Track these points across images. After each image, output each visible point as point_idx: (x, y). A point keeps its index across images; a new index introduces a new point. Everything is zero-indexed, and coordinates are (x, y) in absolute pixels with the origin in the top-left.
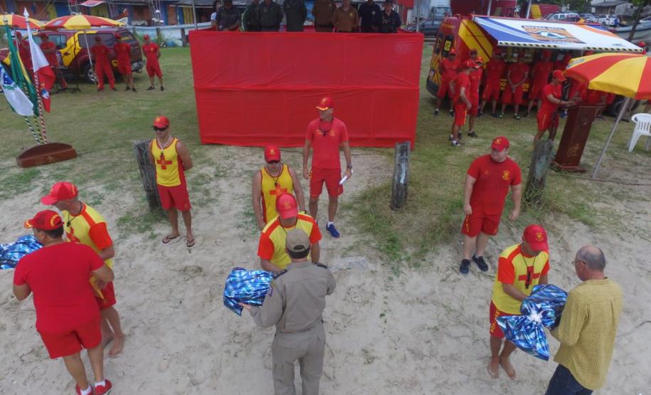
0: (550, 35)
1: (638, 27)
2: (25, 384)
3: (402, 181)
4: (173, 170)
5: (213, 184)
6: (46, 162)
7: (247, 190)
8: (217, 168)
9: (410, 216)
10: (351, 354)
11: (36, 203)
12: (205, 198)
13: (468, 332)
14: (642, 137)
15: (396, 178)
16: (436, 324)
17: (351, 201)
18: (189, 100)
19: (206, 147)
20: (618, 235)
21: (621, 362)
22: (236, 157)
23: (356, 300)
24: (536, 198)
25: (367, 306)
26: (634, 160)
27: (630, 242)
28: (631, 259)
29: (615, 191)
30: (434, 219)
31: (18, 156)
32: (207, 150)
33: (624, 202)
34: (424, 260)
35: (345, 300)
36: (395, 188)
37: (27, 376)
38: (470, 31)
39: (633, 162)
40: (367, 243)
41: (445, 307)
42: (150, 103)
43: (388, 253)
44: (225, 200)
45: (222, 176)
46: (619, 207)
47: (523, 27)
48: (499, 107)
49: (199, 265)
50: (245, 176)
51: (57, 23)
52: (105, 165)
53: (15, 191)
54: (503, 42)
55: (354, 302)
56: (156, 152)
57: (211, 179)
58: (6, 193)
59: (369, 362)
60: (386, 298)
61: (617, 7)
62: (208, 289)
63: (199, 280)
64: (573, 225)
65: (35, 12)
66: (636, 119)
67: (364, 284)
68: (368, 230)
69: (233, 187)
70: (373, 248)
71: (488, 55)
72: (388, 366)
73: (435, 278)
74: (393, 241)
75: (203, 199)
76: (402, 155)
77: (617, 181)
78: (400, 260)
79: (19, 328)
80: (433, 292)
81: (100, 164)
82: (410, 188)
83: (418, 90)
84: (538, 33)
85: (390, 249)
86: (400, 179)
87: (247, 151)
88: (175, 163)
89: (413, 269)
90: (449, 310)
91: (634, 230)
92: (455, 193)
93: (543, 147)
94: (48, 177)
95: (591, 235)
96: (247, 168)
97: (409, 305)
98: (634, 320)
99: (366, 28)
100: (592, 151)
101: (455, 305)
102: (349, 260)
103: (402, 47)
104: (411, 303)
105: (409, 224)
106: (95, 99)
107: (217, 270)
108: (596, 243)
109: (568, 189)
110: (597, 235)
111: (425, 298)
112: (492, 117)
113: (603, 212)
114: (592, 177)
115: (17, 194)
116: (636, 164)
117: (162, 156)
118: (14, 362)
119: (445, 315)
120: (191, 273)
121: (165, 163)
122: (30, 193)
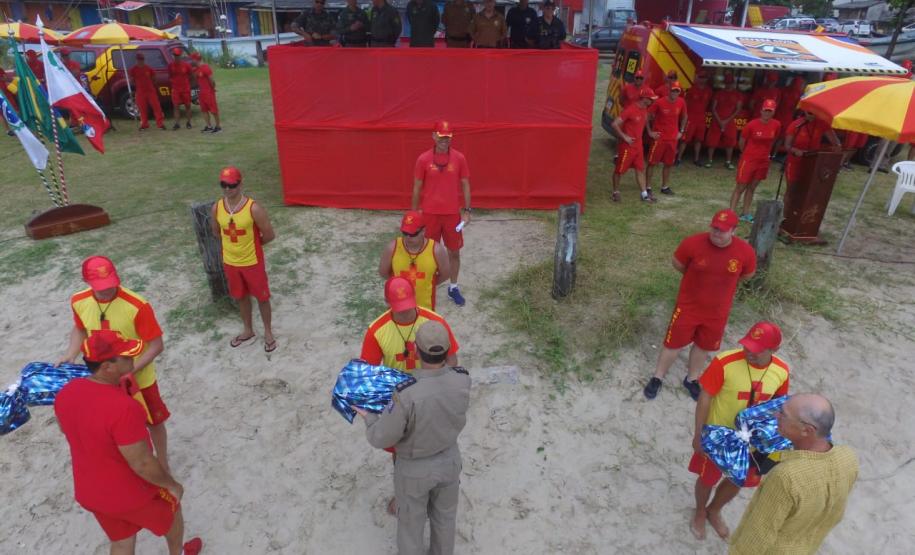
0: (776, 50)
1: (900, 37)
2: (36, 547)
3: (568, 259)
4: (247, 243)
5: (301, 262)
6: (67, 232)
7: (350, 270)
8: (308, 239)
9: (579, 308)
10: (497, 506)
11: (52, 290)
12: (291, 282)
13: (662, 473)
14: (908, 194)
15: (560, 254)
16: (617, 463)
17: (497, 286)
18: (269, 142)
19: (292, 210)
20: (874, 334)
21: (879, 517)
22: (334, 223)
23: (504, 427)
24: (758, 282)
25: (519, 436)
26: (897, 227)
27: (891, 345)
28: (891, 368)
29: (869, 272)
30: (614, 312)
31: (27, 222)
32: (294, 214)
33: (883, 287)
34: (599, 371)
35: (488, 427)
36: (559, 268)
37: (38, 537)
38: (664, 46)
39: (894, 230)
40: (518, 346)
41: (629, 437)
42: (213, 147)
43: (548, 361)
44: (319, 285)
45: (314, 251)
46: (875, 294)
47: (738, 38)
48: (704, 152)
49: (283, 378)
50: (347, 251)
51: (82, 35)
52: (149, 236)
53: (24, 273)
54: (711, 61)
55: (501, 431)
56: (223, 218)
57: (298, 255)
58: (10, 275)
59: (522, 517)
60: (545, 424)
61: (870, 10)
62: (295, 412)
63: (282, 399)
64: (810, 320)
65: (51, 19)
66: (898, 169)
67: (515, 405)
68: (522, 328)
69: (329, 266)
70: (528, 354)
72: (548, 521)
73: (616, 395)
74: (555, 343)
75: (287, 284)
76: (568, 222)
77: (874, 257)
78: (566, 371)
79: (28, 468)
80: (612, 417)
81: (141, 234)
82: (579, 268)
83: (590, 129)
84: (759, 48)
85: (552, 355)
86: (565, 255)
87: (350, 215)
88: (250, 233)
89: (584, 383)
90: (635, 442)
91: (897, 327)
92: (643, 276)
93: (768, 210)
94: (69, 253)
95: (835, 335)
96: (349, 239)
97: (578, 435)
98: (897, 456)
99: (517, 42)
100: (837, 215)
101: (644, 436)
102: (493, 371)
103: (568, 68)
104: (582, 431)
105: (577, 320)
106: (136, 141)
107: (307, 385)
108: (843, 346)
109: (803, 269)
110: (845, 335)
111: (601, 424)
112: (694, 166)
113: (852, 302)
114: (836, 251)
115: (25, 277)
116: (899, 233)
117: (232, 224)
118: (21, 516)
119: (630, 448)
120: (271, 390)
121: (235, 233)
122: (44, 276)
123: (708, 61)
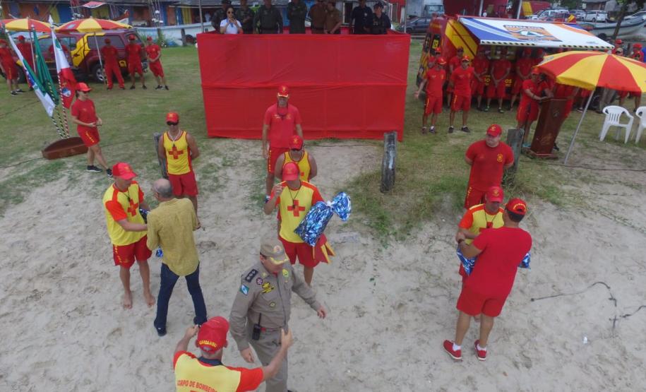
0: (529, 34)
2: (73, 334)
3: (390, 167)
4: (183, 159)
5: (221, 172)
6: (69, 155)
7: (252, 177)
8: (224, 158)
9: (397, 198)
10: (346, 310)
11: (64, 190)
12: (215, 184)
13: (445, 292)
14: (612, 127)
15: (385, 164)
16: (418, 286)
17: (346, 185)
18: (196, 96)
19: (213, 140)
20: (582, 212)
21: (573, 314)
22: (241, 148)
23: (350, 267)
24: (510, 181)
25: (359, 272)
26: (604, 148)
27: (591, 219)
28: (590, 232)
29: (583, 176)
30: (419, 200)
31: (43, 149)
32: (214, 143)
33: (591, 184)
34: (409, 234)
35: (340, 267)
36: (384, 173)
37: (73, 329)
38: (456, 31)
39: (603, 150)
40: (359, 221)
41: (426, 273)
42: (158, 101)
43: (377, 229)
44: (233, 186)
45: (229, 166)
46: (585, 189)
47: (505, 26)
49: (213, 241)
50: (250, 165)
51: (71, 27)
52: (122, 157)
53: (45, 180)
55: (348, 269)
56: (168, 144)
57: (219, 168)
58: (36, 181)
59: (360, 316)
60: (375, 265)
62: (222, 260)
63: (213, 253)
64: (542, 205)
65: (38, 14)
66: (607, 111)
67: (356, 255)
68: (361, 210)
69: (239, 175)
70: (365, 225)
71: (473, 53)
72: (376, 319)
73: (419, 250)
74: (382, 218)
75: (212, 185)
76: (390, 143)
77: (587, 167)
78: (388, 234)
79: (62, 292)
80: (416, 261)
81: (118, 156)
82: (398, 174)
83: (406, 86)
85: (380, 226)
86: (388, 164)
87: (250, 143)
88: (186, 153)
89: (399, 242)
90: (429, 274)
91: (596, 208)
92: (438, 178)
93: (514, 135)
94: (72, 168)
95: (557, 213)
96: (251, 158)
97: (395, 271)
98: (587, 281)
99: (358, 30)
100: (566, 141)
101: (435, 271)
102: (343, 235)
103: (391, 47)
104: (398, 269)
105: (396, 205)
106: (104, 97)
107: (229, 244)
108: (561, 220)
109: (541, 174)
110: (563, 213)
111: (409, 265)
112: (477, 111)
113: (570, 194)
114: (563, 163)
115: (46, 182)
116: (605, 151)
117: (174, 147)
118: (61, 318)
119: (427, 279)
120: (206, 247)
121: (176, 153)
122: (57, 182)
123: (484, 41)
